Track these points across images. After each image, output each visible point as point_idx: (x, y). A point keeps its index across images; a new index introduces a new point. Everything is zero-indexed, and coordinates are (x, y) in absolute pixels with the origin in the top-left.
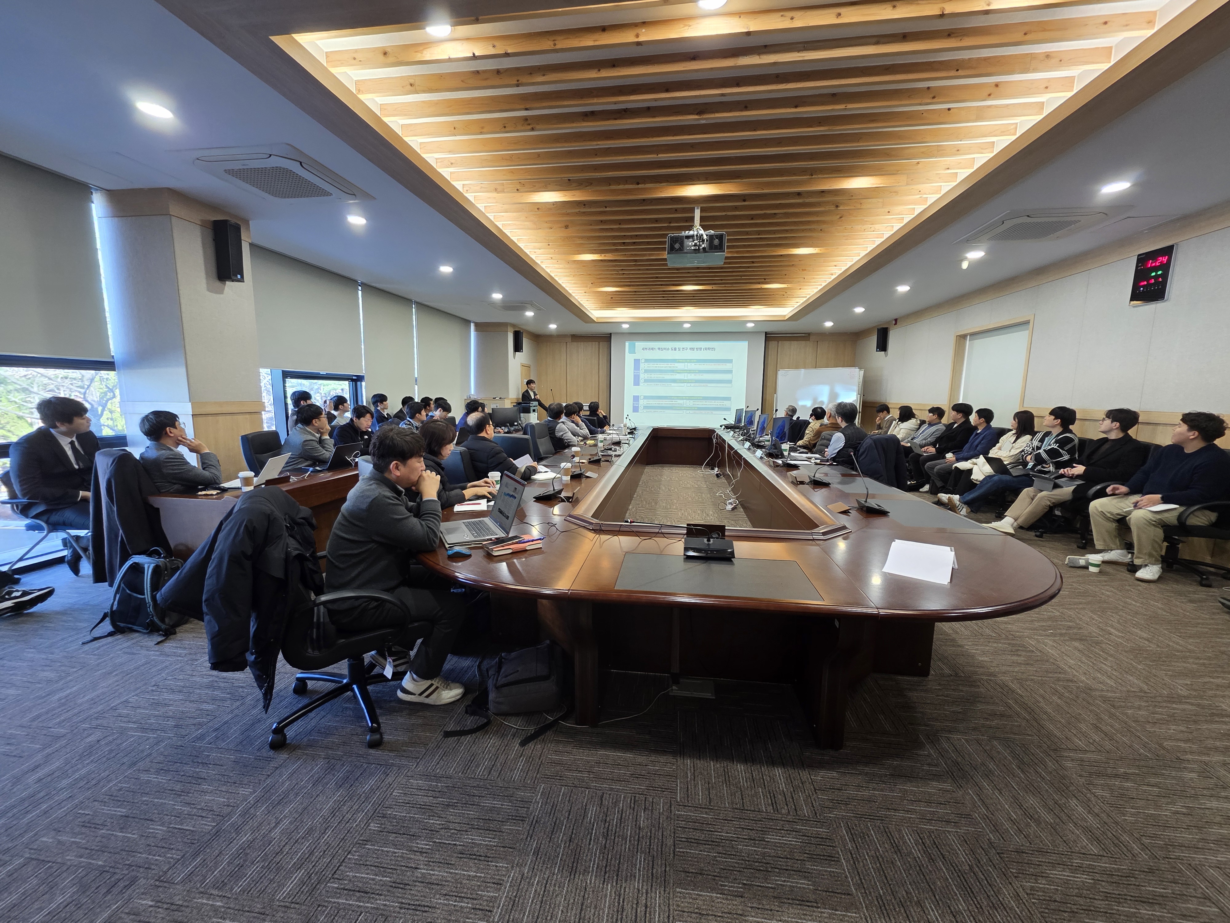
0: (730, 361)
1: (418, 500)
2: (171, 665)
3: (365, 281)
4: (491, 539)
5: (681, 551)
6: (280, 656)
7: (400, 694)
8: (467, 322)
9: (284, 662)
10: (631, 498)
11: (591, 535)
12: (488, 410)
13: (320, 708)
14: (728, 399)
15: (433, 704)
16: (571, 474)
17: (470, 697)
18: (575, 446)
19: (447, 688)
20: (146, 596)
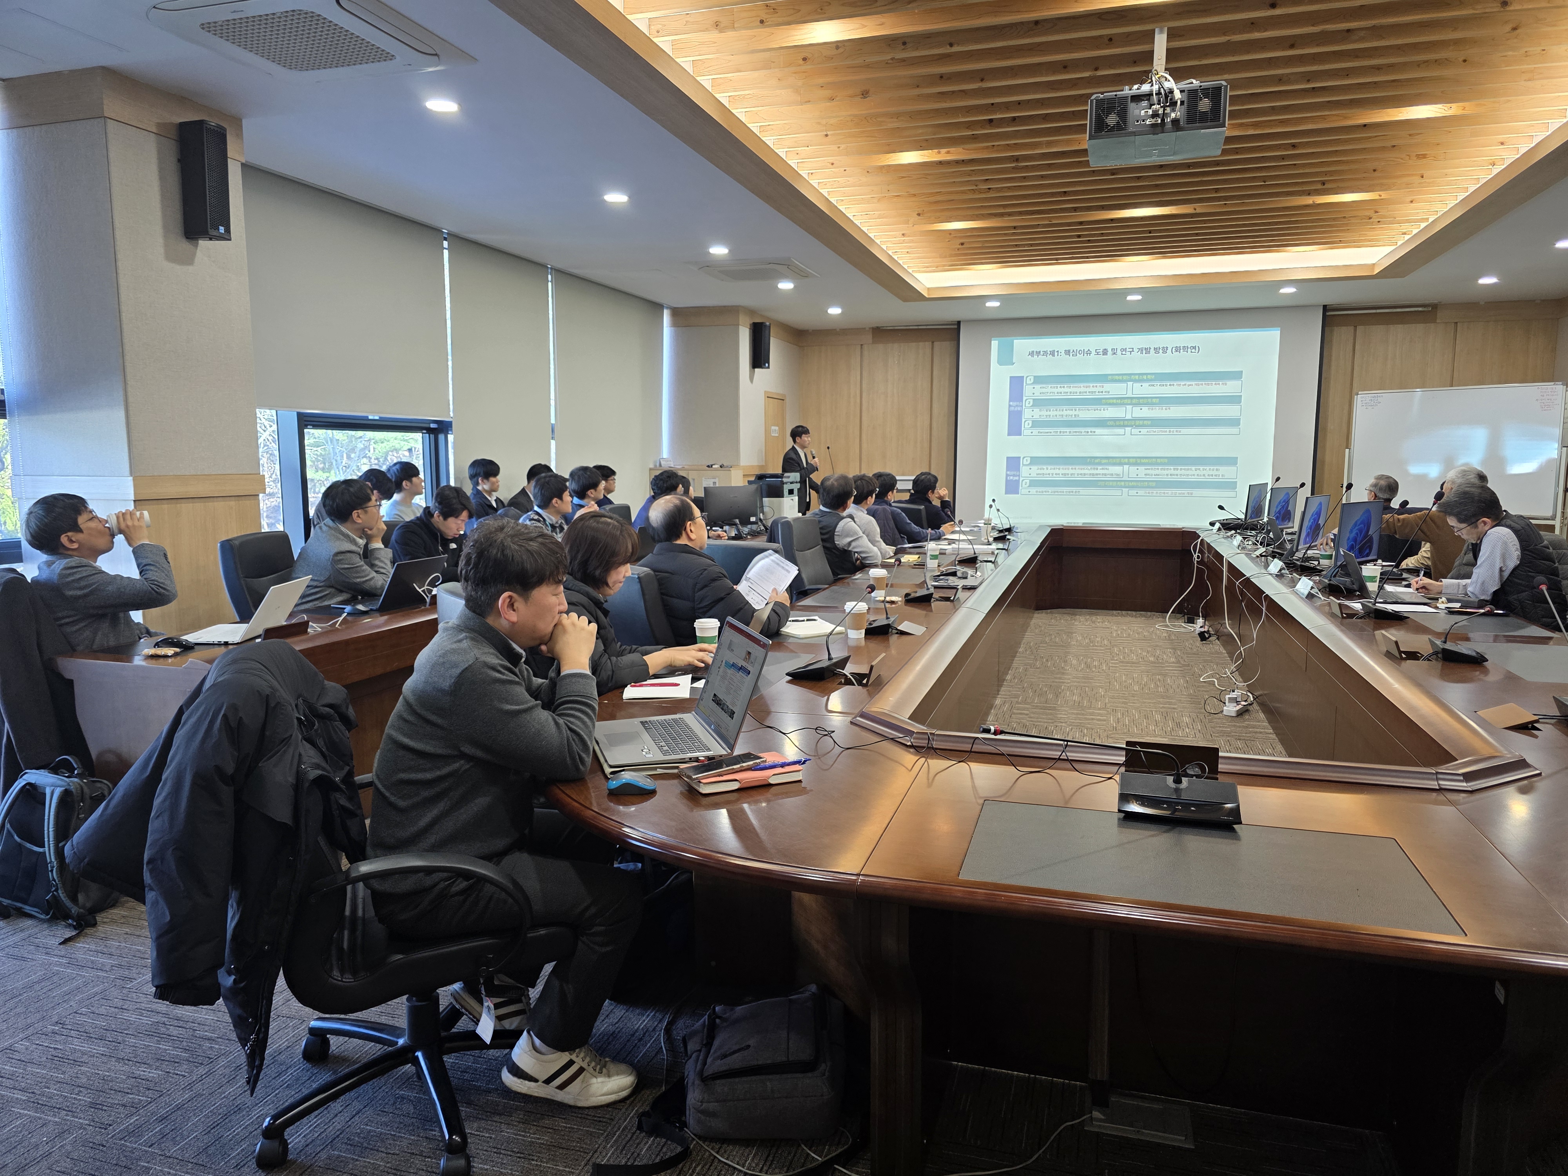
0: (1237, 375)
1: (552, 674)
2: (86, 984)
3: (455, 230)
4: (697, 760)
5: (1113, 803)
6: (281, 982)
7: (507, 1078)
8: (656, 307)
9: (288, 993)
10: (1000, 682)
11: (909, 758)
12: (696, 491)
13: (352, 1094)
14: (1232, 461)
15: (571, 1103)
16: (866, 625)
17: (649, 1095)
18: (875, 566)
19: (601, 1072)
20: (47, 849)
